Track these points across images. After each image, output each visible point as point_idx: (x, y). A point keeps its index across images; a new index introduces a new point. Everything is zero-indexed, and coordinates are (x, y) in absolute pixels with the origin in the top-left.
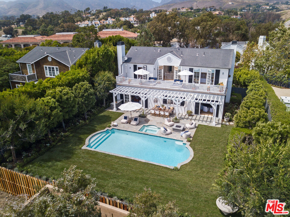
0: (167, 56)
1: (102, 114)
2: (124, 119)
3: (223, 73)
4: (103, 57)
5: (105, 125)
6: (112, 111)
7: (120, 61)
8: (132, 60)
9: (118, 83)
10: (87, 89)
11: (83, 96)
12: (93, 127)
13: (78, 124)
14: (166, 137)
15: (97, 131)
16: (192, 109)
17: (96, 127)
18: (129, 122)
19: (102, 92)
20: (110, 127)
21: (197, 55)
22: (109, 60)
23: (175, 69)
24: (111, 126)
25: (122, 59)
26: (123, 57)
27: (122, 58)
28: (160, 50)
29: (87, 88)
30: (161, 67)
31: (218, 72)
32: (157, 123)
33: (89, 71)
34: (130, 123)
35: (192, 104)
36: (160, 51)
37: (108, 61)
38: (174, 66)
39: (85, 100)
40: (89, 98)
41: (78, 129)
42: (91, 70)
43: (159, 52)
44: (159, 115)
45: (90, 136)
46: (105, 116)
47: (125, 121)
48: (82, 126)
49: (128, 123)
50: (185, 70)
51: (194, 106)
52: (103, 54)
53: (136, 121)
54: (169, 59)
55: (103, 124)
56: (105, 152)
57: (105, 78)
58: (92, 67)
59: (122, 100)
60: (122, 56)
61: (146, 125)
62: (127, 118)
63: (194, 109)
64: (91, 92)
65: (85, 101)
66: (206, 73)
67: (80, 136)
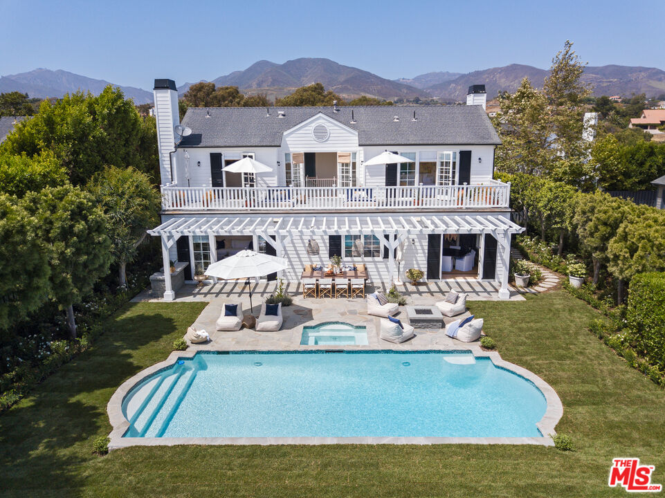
0: (314, 125)
1: (129, 314)
2: (226, 315)
3: (480, 159)
4: (111, 125)
5: (162, 343)
6: (160, 300)
7: (166, 143)
8: (203, 140)
9: (167, 208)
10: (80, 207)
11: (66, 234)
12: (115, 359)
13: (45, 357)
14: (406, 347)
15: (140, 368)
16: (418, 264)
17: (130, 356)
18: (249, 323)
19: (118, 235)
20: (184, 347)
21: (396, 120)
22: (127, 141)
23: (339, 160)
24: (188, 346)
25: (172, 133)
26: (176, 128)
27: (172, 129)
28: (283, 113)
29: (81, 203)
30: (296, 156)
31: (466, 158)
32: (343, 314)
33: (67, 164)
34: (253, 327)
35: (419, 247)
36: (284, 115)
37: (123, 143)
38: (336, 153)
39: (77, 249)
40: (93, 243)
41: (51, 373)
42: (70, 163)
43: (281, 117)
44: (333, 292)
45: (121, 391)
46: (142, 318)
47: (233, 321)
48: (64, 362)
49: (243, 327)
50: (385, 152)
51: (424, 253)
52: (109, 114)
53: (276, 314)
54: (321, 133)
55: (152, 343)
56: (232, 439)
57: (128, 188)
58: (75, 153)
59: (188, 263)
60: (171, 126)
61: (313, 325)
62: (238, 311)
63: (426, 262)
64: (99, 219)
65: (78, 252)
66: (436, 163)
67: (73, 400)
